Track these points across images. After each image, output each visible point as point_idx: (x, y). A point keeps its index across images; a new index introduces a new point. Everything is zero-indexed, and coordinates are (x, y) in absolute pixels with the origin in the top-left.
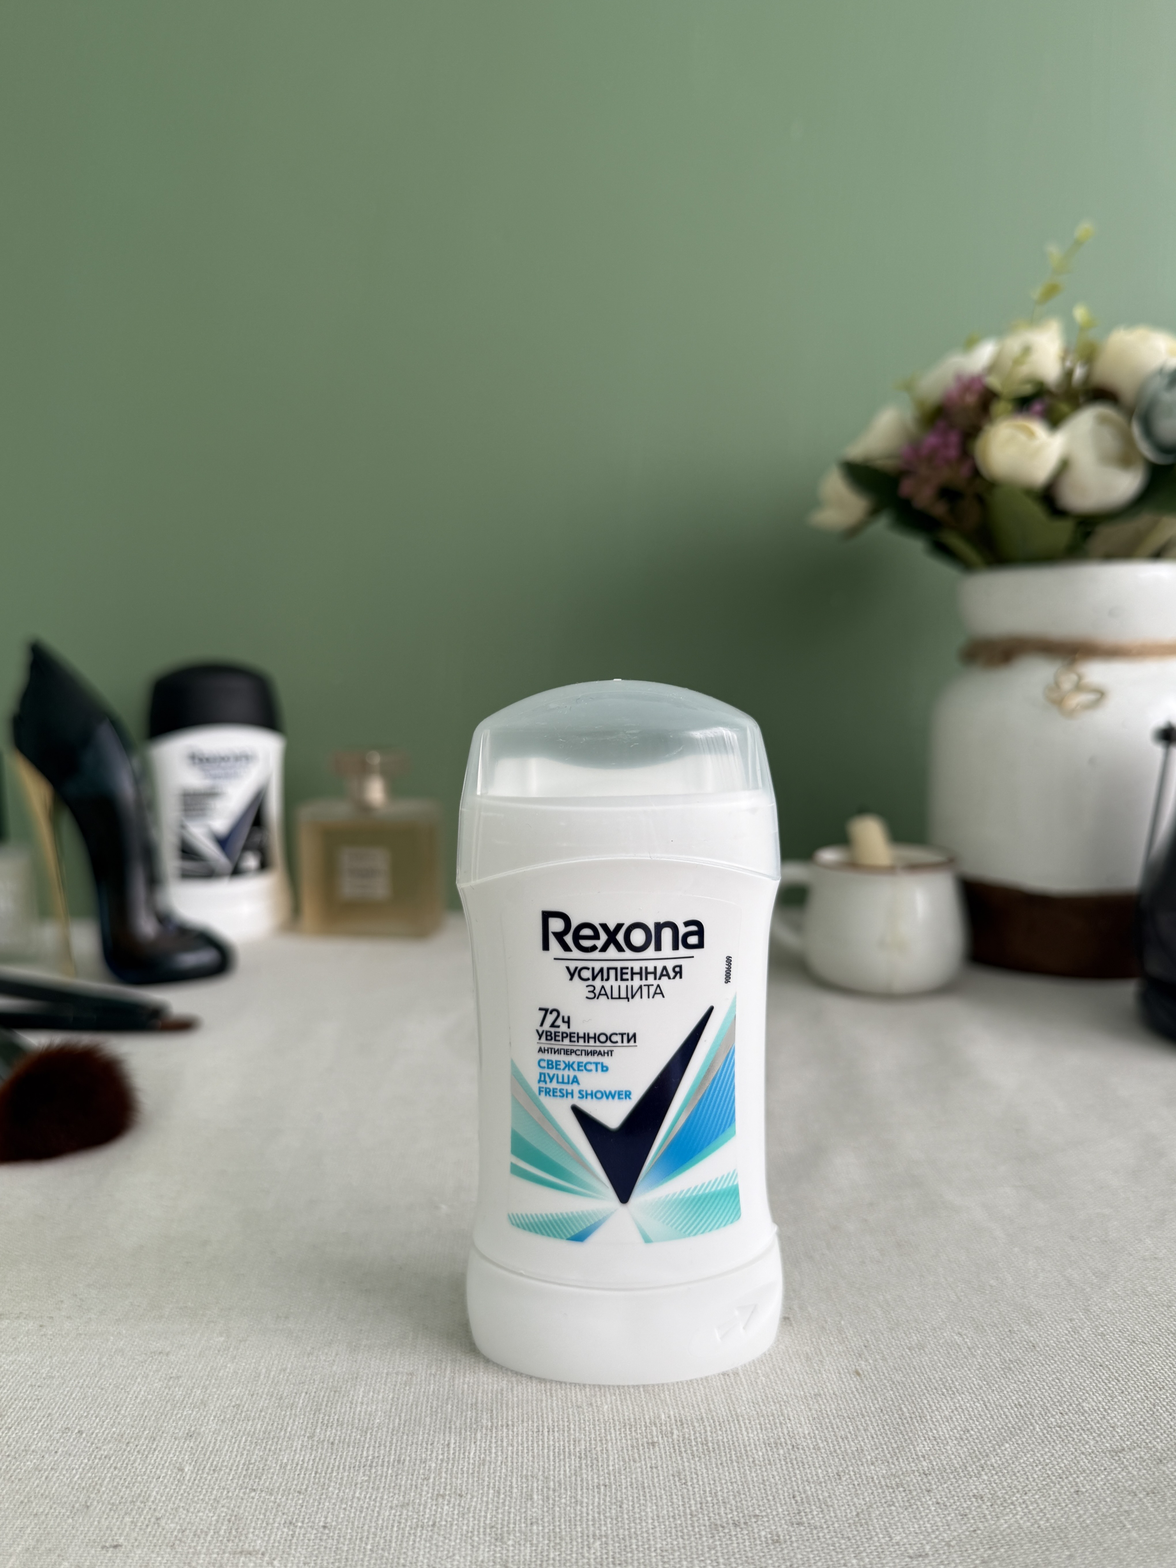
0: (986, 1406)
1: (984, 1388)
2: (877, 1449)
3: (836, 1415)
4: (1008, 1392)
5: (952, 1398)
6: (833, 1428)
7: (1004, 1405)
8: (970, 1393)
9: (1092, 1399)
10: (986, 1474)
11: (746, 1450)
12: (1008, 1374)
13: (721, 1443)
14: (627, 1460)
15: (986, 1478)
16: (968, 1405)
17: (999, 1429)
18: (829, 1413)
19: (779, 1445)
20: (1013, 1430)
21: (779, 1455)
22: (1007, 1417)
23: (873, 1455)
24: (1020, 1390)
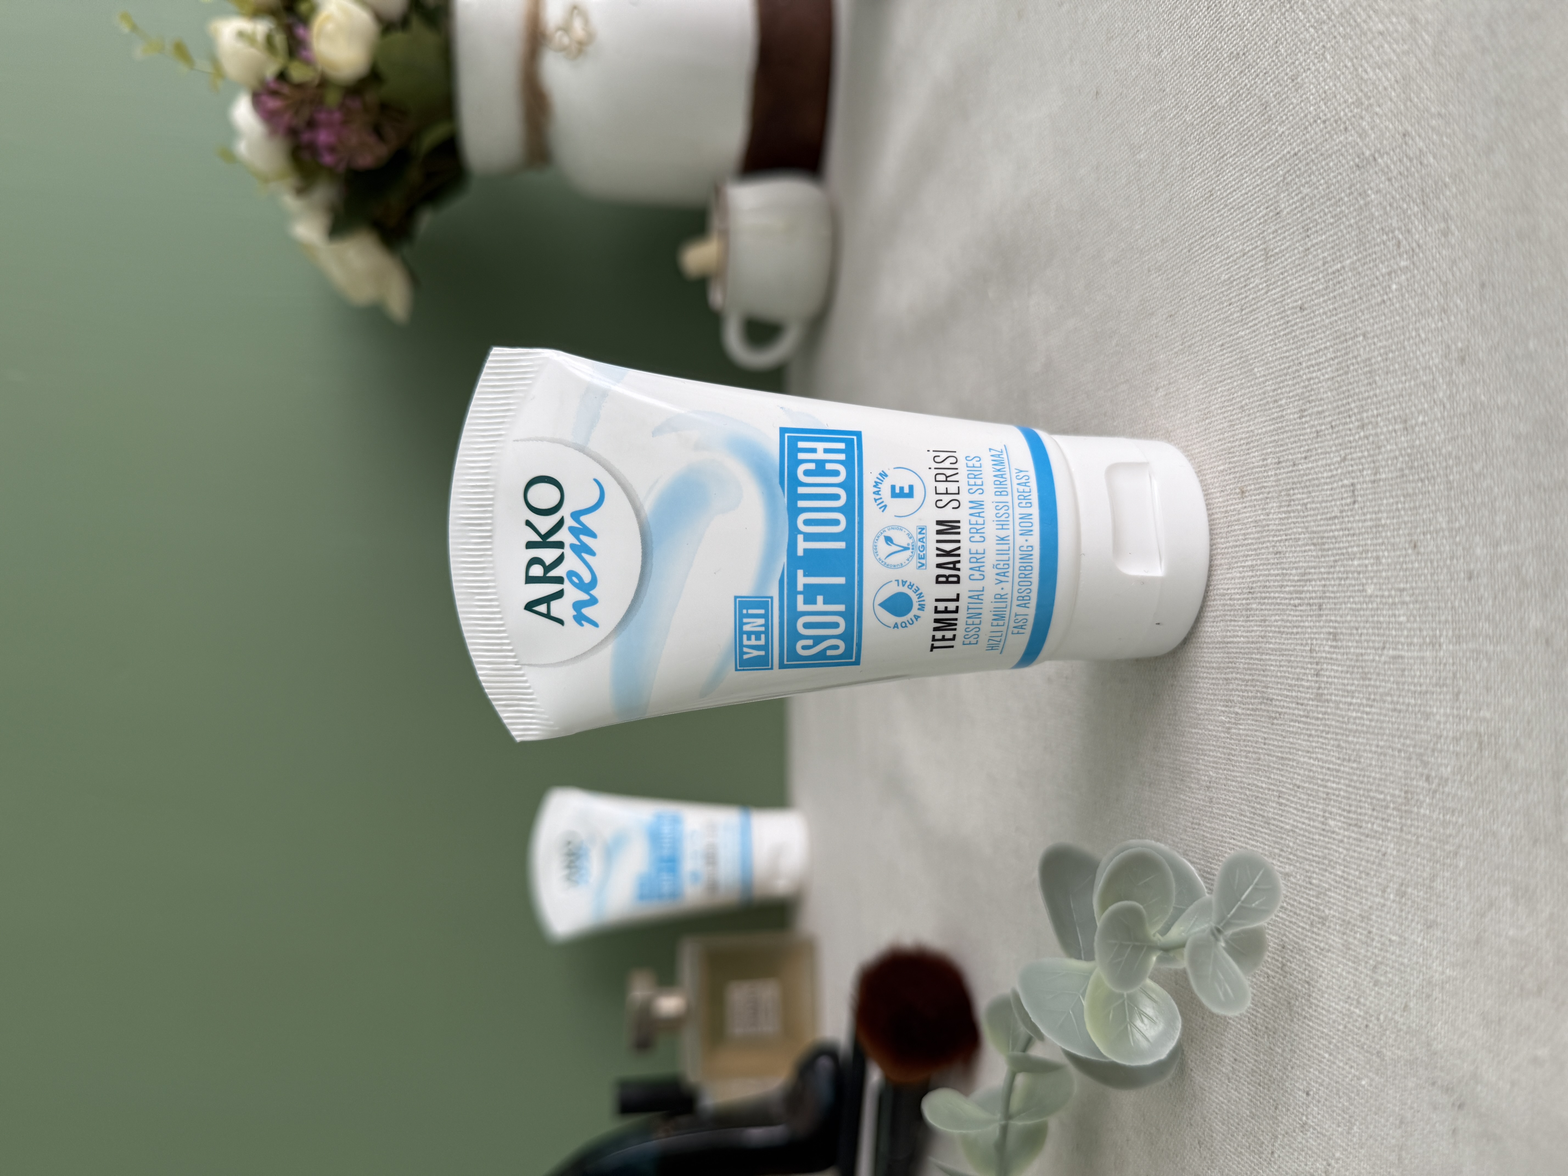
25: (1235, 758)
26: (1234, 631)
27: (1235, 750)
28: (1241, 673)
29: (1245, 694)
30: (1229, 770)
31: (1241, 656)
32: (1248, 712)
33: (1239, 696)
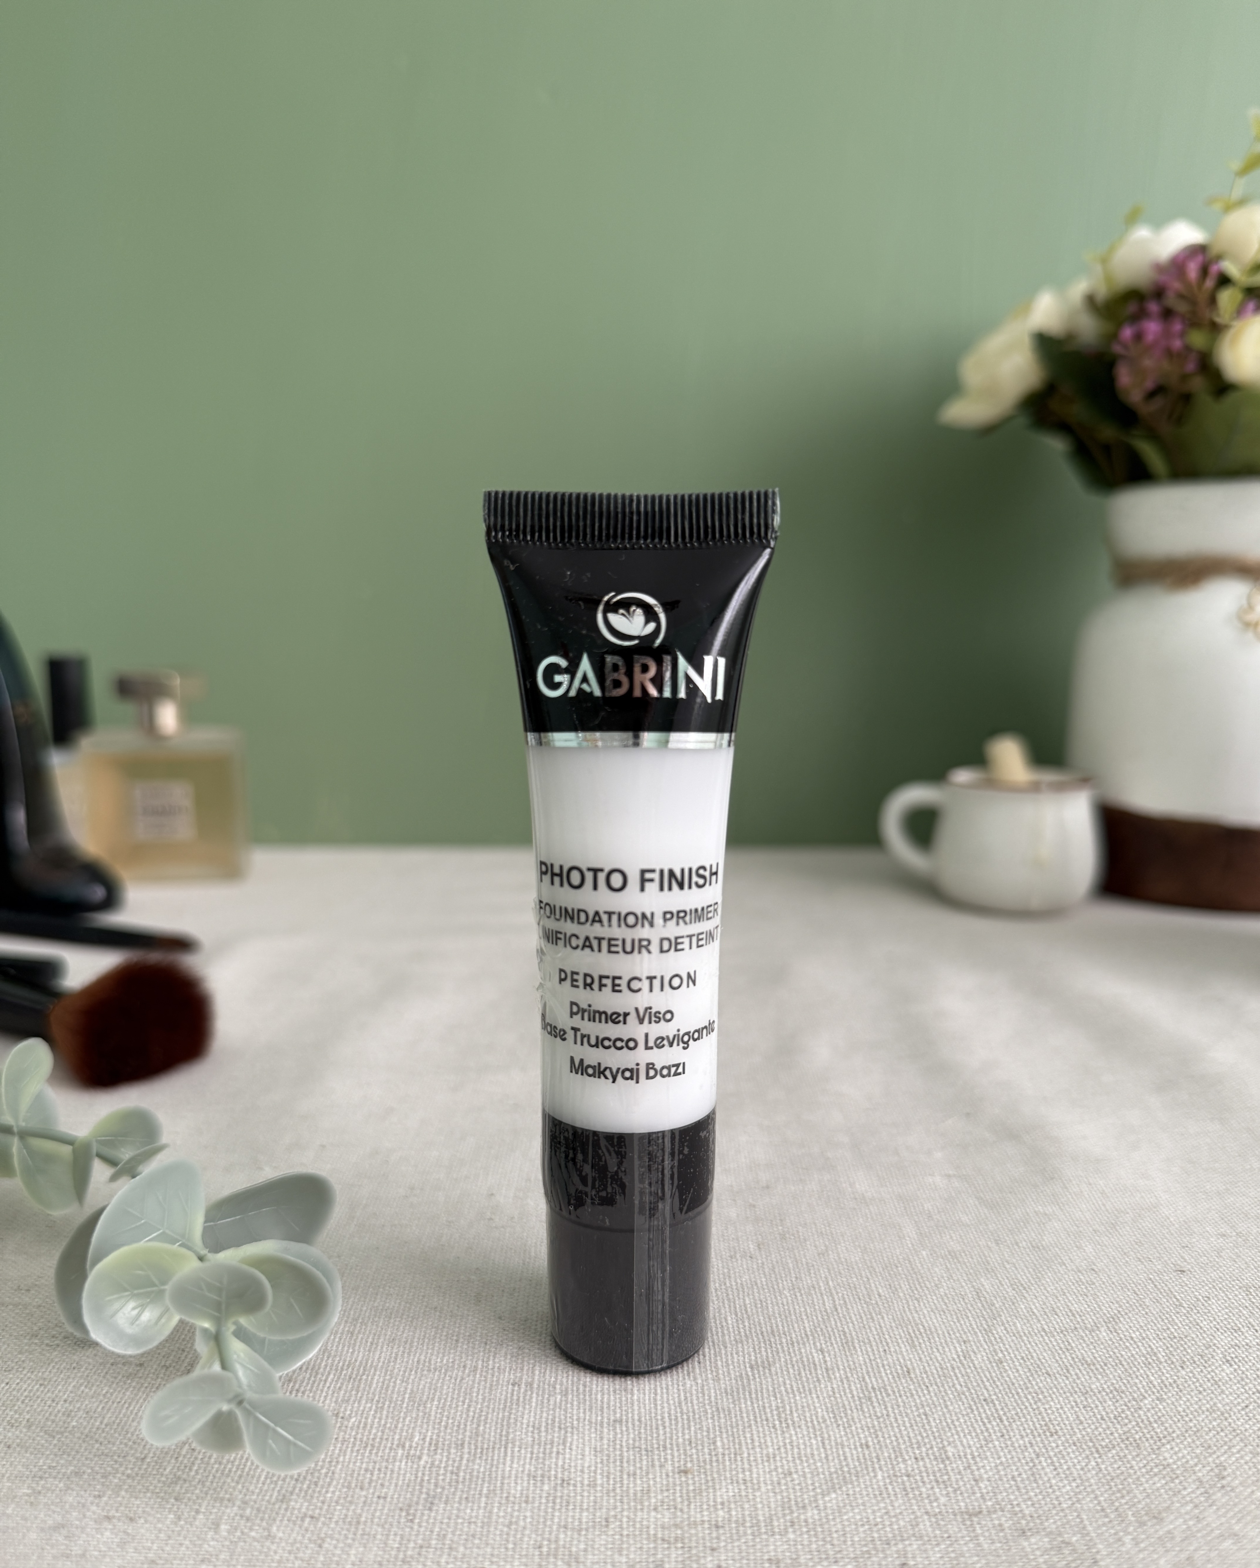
0: (823, 1443)
1: (828, 1422)
2: (668, 1490)
3: (631, 1446)
4: (857, 1428)
5: (783, 1432)
6: (622, 1462)
7: (846, 1444)
8: (808, 1427)
9: (961, 1442)
10: (794, 1532)
11: (502, 1483)
12: (864, 1406)
13: (475, 1473)
14: (353, 1485)
15: (791, 1536)
16: (801, 1441)
17: (831, 1474)
18: (624, 1444)
19: (546, 1479)
20: (848, 1475)
21: (542, 1490)
22: (846, 1459)
23: (660, 1497)
24: (874, 1427)
25: (367, 1454)
26: (519, 1458)
27: (377, 1453)
28: (467, 1466)
29: (442, 1471)
30: (354, 1444)
31: (488, 1467)
32: (420, 1474)
33: (441, 1461)
